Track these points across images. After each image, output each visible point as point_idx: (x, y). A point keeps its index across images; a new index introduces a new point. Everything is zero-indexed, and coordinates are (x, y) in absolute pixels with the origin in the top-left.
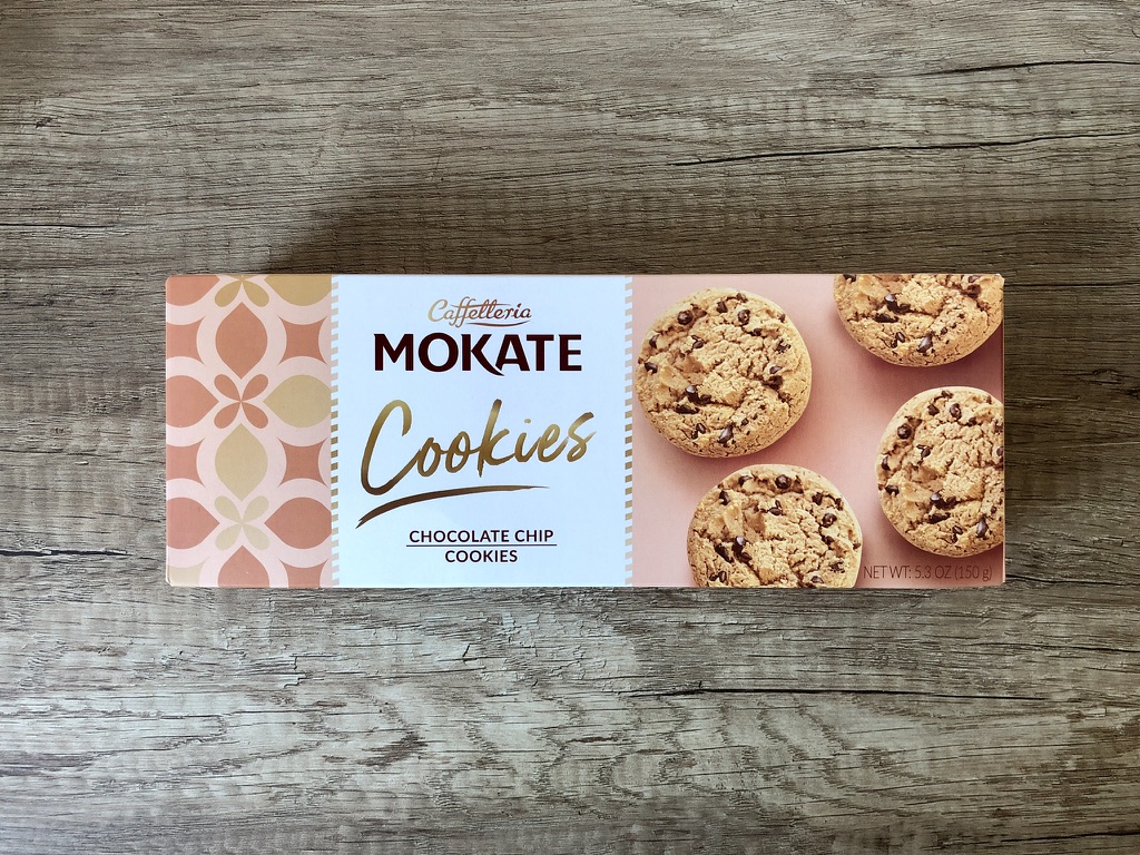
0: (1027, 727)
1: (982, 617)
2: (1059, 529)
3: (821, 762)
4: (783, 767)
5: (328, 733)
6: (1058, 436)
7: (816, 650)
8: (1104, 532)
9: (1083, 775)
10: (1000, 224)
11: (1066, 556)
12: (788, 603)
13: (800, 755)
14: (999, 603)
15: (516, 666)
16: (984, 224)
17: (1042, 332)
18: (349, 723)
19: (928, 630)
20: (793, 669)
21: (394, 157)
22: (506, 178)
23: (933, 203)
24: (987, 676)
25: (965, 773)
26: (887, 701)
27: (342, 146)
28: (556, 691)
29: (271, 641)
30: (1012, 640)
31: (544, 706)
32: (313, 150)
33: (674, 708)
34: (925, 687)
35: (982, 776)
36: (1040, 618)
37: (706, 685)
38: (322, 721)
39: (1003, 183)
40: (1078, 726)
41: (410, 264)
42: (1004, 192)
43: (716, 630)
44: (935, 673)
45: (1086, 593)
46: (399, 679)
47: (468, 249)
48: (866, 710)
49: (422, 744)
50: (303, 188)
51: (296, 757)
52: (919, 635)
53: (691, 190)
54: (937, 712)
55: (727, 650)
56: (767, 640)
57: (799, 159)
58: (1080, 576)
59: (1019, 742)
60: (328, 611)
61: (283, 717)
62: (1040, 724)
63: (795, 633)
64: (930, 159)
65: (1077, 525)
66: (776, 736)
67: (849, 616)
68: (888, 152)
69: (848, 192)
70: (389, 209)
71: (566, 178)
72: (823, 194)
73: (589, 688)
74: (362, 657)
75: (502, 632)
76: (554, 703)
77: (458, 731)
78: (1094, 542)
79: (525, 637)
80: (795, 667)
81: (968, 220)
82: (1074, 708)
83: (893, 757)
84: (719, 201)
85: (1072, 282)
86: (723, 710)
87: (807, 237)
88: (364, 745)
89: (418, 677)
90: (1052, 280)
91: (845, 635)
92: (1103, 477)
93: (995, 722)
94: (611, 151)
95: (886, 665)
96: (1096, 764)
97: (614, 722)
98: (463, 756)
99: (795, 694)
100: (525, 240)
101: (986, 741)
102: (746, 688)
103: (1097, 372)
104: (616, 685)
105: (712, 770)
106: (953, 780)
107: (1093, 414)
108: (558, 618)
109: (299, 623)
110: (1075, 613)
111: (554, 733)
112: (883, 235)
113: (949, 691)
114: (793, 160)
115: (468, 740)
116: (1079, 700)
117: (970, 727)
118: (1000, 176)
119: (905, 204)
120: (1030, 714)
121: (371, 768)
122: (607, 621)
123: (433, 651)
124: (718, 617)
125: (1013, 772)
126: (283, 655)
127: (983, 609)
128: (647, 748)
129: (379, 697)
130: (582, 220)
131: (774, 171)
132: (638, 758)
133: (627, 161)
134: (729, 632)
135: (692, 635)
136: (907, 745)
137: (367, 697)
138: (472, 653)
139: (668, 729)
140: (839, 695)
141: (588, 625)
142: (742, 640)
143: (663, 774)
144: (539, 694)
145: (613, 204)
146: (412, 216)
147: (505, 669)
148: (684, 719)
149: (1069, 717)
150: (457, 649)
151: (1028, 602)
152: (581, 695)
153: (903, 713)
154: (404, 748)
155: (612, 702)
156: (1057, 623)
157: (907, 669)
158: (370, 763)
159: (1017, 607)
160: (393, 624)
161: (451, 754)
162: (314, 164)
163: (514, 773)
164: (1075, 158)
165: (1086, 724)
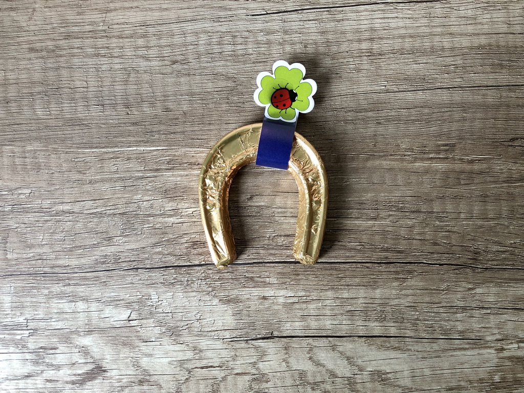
0: (470, 356)
1: (443, 290)
2: (489, 236)
3: (346, 379)
4: (323, 382)
5: (48, 365)
6: (489, 179)
7: (342, 312)
8: (517, 238)
9: (504, 384)
10: (452, 49)
11: (494, 253)
12: (325, 283)
13: (333, 375)
14: (454, 282)
15: (160, 324)
16: (443, 49)
17: (478, 115)
18: (60, 359)
19: (410, 299)
20: (328, 323)
21: (79, 14)
22: (148, 25)
23: (411, 37)
24: (446, 326)
25: (433, 384)
26: (385, 342)
27: (46, 7)
28: (184, 339)
29: (12, 310)
30: (461, 304)
31: (178, 347)
32: (29, 10)
33: (256, 348)
34: (409, 333)
35: (444, 387)
36: (478, 291)
37: (276, 334)
38: (44, 358)
39: (454, 23)
40: (501, 355)
41: (90, 79)
42: (454, 29)
43: (281, 300)
44: (415, 325)
45: (506, 275)
46: (90, 332)
47: (125, 69)
48: (373, 347)
49: (105, 371)
50: (24, 34)
51: (29, 381)
52: (405, 302)
53: (261, 31)
54: (416, 348)
55: (288, 313)
56: (312, 306)
57: (328, 11)
58: (502, 265)
59: (466, 366)
60: (46, 292)
61: (20, 356)
62: (479, 354)
63: (329, 301)
64: (409, 9)
65: (501, 234)
66: (318, 364)
67: (361, 291)
68: (382, 5)
69: (358, 31)
70: (76, 46)
71: (185, 25)
72: (343, 33)
73: (205, 336)
74: (67, 319)
75: (151, 304)
76: (183, 346)
77: (126, 363)
78: (511, 244)
79: (165, 307)
80: (329, 322)
81: (432, 47)
82: (499, 344)
83: (389, 376)
84: (279, 37)
85: (497, 84)
86: (286, 349)
87: (333, 59)
88: (69, 372)
89: (102, 331)
90: (485, 83)
91: (359, 302)
92: (517, 204)
93: (451, 354)
94: (212, 7)
95: (385, 319)
96: (513, 378)
97: (220, 357)
98: (129, 378)
99: (329, 339)
100: (160, 63)
101: (446, 365)
102: (300, 335)
103: (513, 140)
104: (221, 335)
105: (280, 384)
106: (426, 388)
107: (511, 166)
108: (185, 294)
109: (29, 299)
110: (500, 287)
111: (184, 363)
112: (380, 57)
113: (423, 335)
114: (324, 11)
115: (132, 368)
116: (502, 340)
117: (436, 357)
118: (452, 19)
119: (394, 38)
120: (473, 348)
121: (74, 386)
122: (215, 296)
123: (109, 315)
124: (282, 293)
125: (463, 383)
126: (20, 319)
127: (444, 286)
128: (240, 372)
129: (77, 343)
130: (195, 50)
131: (312, 18)
132: (235, 378)
133: (222, 13)
134: (289, 301)
135: (267, 303)
136: (398, 368)
137: (71, 343)
138: (133, 316)
139: (253, 361)
140: (356, 339)
141: (203, 299)
142: (297, 306)
143: (251, 388)
144: (175, 340)
145: (214, 40)
146: (90, 50)
147: (153, 325)
148: (263, 355)
149: (496, 350)
150: (125, 314)
151: (471, 281)
152: (200, 341)
153: (395, 349)
154: (94, 374)
155: (219, 345)
156: (489, 293)
157: (397, 322)
158: (73, 383)
159: (464, 284)
160: (85, 299)
161: (122, 377)
162: (30, 19)
163: (161, 387)
164: (498, 8)
165: (506, 354)
